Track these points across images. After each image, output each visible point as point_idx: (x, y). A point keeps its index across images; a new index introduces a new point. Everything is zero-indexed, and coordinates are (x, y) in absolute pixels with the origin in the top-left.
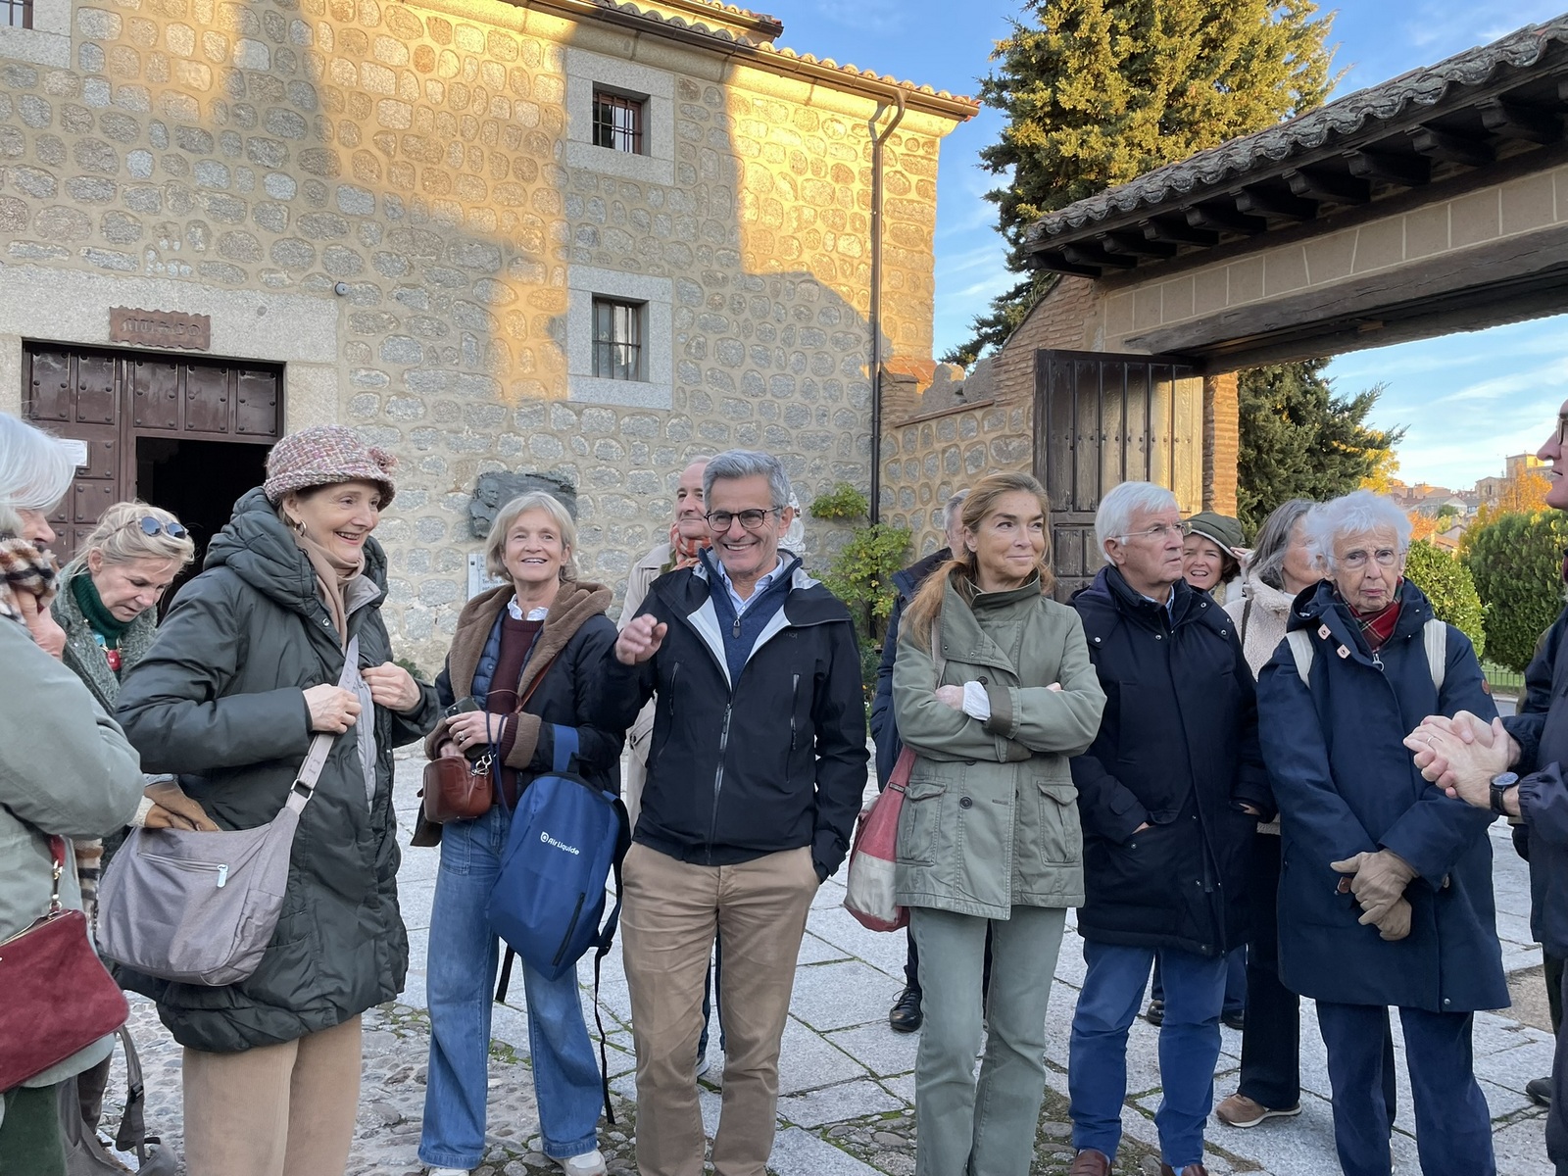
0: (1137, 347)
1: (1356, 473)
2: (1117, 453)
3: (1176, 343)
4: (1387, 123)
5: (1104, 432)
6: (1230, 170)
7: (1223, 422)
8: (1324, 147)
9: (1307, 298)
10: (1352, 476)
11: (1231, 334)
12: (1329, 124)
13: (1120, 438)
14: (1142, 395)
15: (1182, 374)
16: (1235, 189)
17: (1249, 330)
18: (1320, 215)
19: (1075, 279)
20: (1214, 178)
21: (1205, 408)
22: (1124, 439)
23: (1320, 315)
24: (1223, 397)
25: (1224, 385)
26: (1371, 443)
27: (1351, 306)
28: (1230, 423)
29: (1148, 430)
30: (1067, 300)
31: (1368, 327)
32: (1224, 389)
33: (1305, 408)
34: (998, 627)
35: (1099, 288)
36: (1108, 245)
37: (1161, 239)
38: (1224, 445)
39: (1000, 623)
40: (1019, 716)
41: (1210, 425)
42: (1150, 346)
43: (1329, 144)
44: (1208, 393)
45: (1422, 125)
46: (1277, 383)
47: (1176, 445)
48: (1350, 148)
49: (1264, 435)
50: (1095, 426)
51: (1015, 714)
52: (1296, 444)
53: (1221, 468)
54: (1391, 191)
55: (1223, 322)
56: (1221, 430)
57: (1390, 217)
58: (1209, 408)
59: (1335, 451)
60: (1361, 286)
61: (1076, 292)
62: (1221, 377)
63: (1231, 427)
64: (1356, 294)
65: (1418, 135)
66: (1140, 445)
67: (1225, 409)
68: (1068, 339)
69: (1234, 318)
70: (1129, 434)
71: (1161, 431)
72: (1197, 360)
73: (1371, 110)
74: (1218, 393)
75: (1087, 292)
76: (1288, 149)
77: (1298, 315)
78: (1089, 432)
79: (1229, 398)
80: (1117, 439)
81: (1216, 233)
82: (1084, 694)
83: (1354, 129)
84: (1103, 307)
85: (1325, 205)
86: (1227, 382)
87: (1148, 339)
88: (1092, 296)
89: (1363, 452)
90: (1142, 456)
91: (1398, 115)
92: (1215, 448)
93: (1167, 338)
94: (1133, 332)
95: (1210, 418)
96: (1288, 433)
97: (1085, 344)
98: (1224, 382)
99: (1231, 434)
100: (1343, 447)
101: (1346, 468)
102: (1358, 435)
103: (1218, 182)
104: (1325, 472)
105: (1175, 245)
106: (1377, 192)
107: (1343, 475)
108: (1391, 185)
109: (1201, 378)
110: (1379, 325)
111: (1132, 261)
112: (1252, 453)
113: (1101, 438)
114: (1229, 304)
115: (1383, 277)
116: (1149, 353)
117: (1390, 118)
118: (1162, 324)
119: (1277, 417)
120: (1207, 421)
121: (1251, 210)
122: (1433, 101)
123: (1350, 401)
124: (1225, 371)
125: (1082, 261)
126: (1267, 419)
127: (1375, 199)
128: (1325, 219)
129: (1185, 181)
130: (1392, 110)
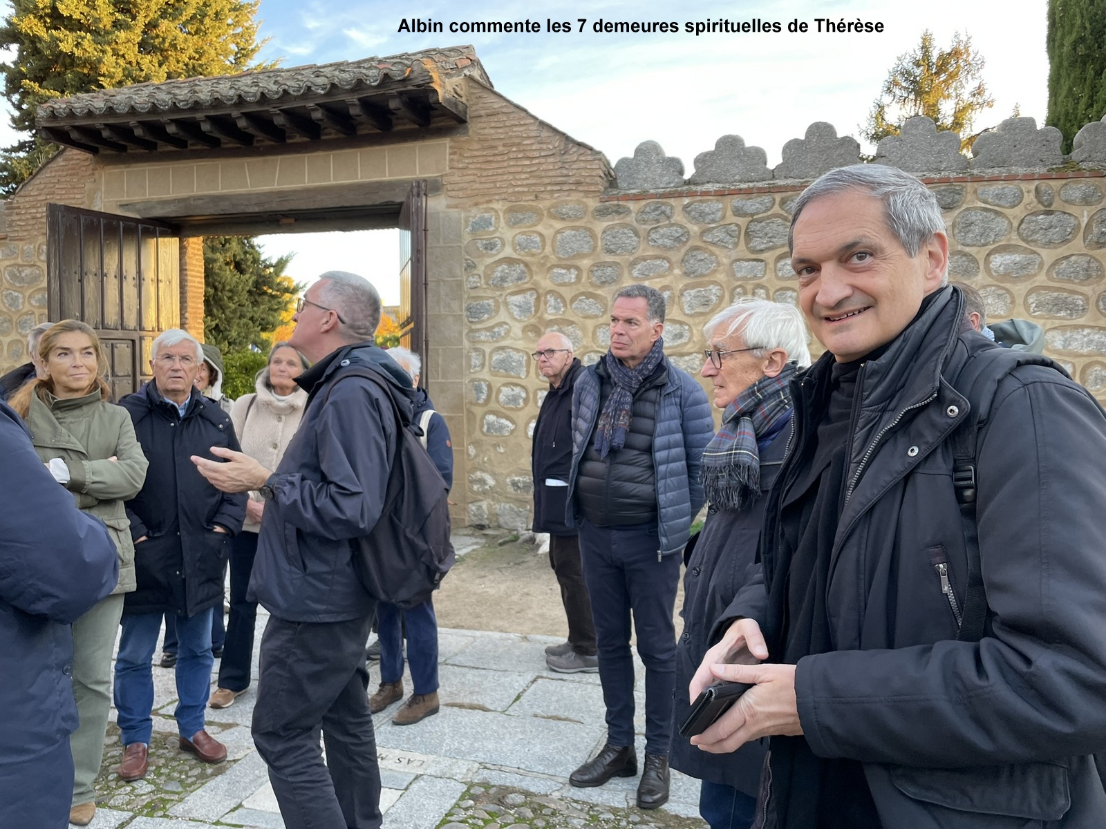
0: (129, 210)
1: (278, 309)
2: (116, 287)
3: (159, 212)
4: (296, 98)
5: (105, 271)
6: (196, 103)
7: (193, 271)
8: (258, 103)
9: (248, 196)
10: (276, 310)
11: (197, 212)
12: (261, 90)
13: (118, 276)
14: (134, 246)
15: (163, 234)
16: (199, 116)
17: (210, 211)
18: (255, 144)
19: (76, 151)
20: (185, 105)
21: (180, 260)
22: (121, 277)
23: (257, 209)
24: (193, 253)
25: (193, 246)
26: (287, 290)
27: (275, 206)
28: (198, 272)
29: (139, 272)
30: (70, 166)
31: (285, 221)
32: (194, 248)
33: (245, 263)
34: (72, 423)
35: (97, 162)
36: (106, 134)
37: (146, 138)
38: (194, 287)
39: (73, 420)
40: (89, 478)
41: (185, 272)
42: (138, 211)
43: (260, 103)
44: (182, 250)
45: (316, 104)
46: (227, 245)
47: (161, 285)
48: (274, 108)
49: (219, 279)
50: (98, 266)
51: (87, 477)
52: (240, 287)
53: (193, 302)
54: (298, 139)
55: (192, 203)
56: (192, 276)
57: (299, 155)
58: (183, 261)
59: (265, 293)
60: (281, 194)
61: (78, 161)
62: (192, 240)
63: (199, 275)
64: (278, 200)
65: (314, 110)
66: (134, 282)
67: (195, 262)
68: (72, 196)
69: (200, 202)
70: (124, 274)
71: (149, 274)
72: (174, 226)
73: (287, 87)
74: (190, 251)
75: (88, 163)
76: (235, 99)
77: (243, 207)
78: (94, 270)
79: (197, 255)
80: (115, 277)
81: (186, 142)
82: (135, 462)
83: (276, 96)
84: (101, 177)
85: (259, 138)
86: (196, 244)
87: (138, 206)
88: (91, 167)
89: (282, 295)
90: (135, 291)
91: (303, 95)
92: (188, 289)
93: (152, 208)
94: (125, 199)
95: (184, 267)
96: (235, 279)
97: (87, 202)
98: (193, 243)
99: (198, 279)
100: (270, 291)
101: (272, 305)
102: (279, 284)
103: (189, 109)
104: (259, 307)
105: (156, 144)
106: (290, 138)
107: (270, 309)
108: (298, 135)
109: (177, 239)
110: (292, 221)
111: (124, 148)
112: (212, 291)
113: (103, 275)
114: (196, 192)
115: (294, 192)
116: (138, 217)
117: (298, 96)
118: (147, 196)
119: (227, 267)
120: (182, 270)
121: (211, 132)
122: (322, 92)
123: (274, 262)
124: (194, 236)
125: (84, 141)
126: (221, 267)
127: (289, 141)
128: (259, 148)
129: (164, 101)
130: (299, 91)
